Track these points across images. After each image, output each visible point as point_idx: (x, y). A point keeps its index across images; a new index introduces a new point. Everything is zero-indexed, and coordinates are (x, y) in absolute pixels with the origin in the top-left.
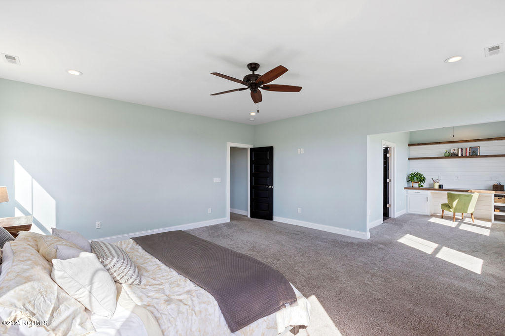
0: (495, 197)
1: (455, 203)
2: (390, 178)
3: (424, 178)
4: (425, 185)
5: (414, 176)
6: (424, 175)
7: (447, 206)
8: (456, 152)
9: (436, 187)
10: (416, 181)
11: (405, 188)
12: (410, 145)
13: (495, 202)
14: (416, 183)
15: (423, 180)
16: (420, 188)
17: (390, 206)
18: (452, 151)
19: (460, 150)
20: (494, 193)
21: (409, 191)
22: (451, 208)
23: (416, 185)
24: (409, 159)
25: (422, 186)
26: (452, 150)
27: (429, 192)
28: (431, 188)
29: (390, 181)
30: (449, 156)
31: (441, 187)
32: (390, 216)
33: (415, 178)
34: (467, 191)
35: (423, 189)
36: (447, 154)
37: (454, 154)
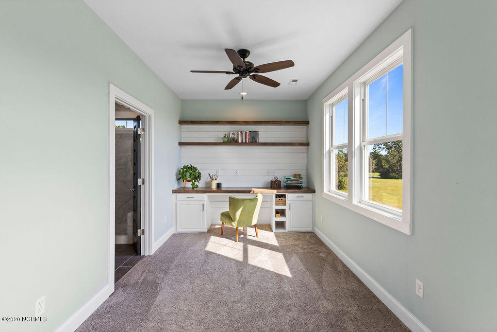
0: (276, 197)
1: (238, 214)
2: (143, 177)
3: (200, 174)
4: (201, 184)
5: (186, 171)
6: (200, 169)
7: (227, 216)
8: (235, 136)
9: (214, 186)
10: (189, 179)
11: (174, 192)
12: (182, 122)
13: (276, 204)
14: (189, 181)
15: (198, 176)
16: (195, 190)
17: (143, 232)
18: (231, 136)
19: (239, 133)
20: (275, 192)
21: (180, 195)
22: (233, 221)
23: (189, 185)
24: (181, 144)
25: (197, 186)
26: (231, 134)
27: (205, 195)
28: (207, 190)
29: (143, 182)
30: (228, 142)
31: (219, 185)
32: (142, 254)
33: (188, 174)
34: (249, 192)
35: (198, 192)
36: (226, 139)
37: (233, 139)
